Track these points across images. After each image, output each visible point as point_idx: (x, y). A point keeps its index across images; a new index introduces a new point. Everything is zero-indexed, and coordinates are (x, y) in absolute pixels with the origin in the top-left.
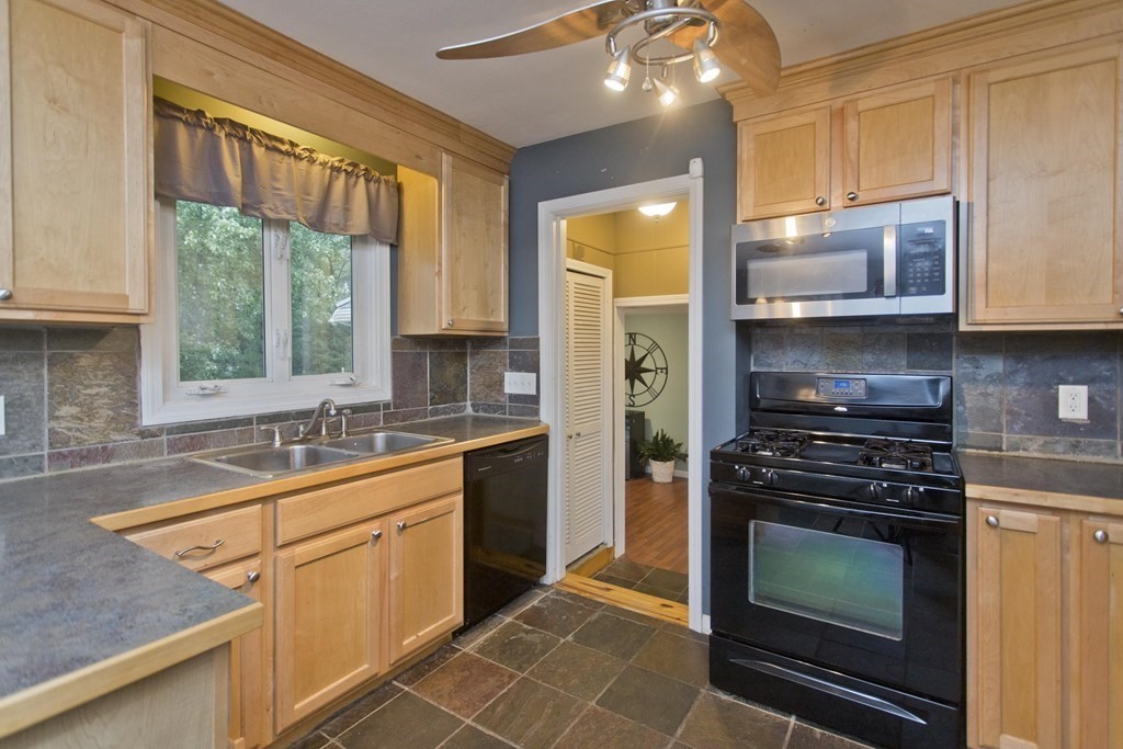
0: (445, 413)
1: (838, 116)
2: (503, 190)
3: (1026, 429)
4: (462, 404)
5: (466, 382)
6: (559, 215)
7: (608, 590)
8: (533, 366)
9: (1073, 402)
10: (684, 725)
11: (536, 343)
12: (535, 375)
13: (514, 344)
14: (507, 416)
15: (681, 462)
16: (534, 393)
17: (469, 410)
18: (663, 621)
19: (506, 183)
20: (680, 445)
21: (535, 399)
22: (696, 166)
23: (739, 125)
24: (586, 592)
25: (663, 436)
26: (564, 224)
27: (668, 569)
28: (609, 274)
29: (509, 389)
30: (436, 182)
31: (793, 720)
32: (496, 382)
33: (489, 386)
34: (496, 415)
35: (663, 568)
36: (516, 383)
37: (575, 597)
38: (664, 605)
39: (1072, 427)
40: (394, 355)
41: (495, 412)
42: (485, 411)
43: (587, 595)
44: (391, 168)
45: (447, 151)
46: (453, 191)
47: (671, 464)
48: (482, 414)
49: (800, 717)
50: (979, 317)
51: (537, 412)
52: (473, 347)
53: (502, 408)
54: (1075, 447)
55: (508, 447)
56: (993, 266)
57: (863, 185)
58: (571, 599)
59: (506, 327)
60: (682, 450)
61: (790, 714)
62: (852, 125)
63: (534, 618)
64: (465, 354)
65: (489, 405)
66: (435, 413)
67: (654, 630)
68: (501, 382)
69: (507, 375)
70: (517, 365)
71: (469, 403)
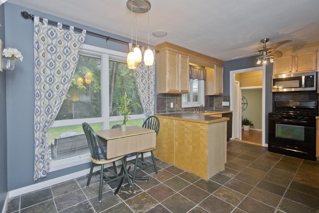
1: (293, 57)
5: (214, 104)
8: (229, 101)
11: (229, 96)
13: (224, 97)
14: (223, 110)
15: (251, 126)
16: (229, 105)
17: (214, 109)
18: (257, 145)
19: (223, 68)
20: (251, 122)
21: (229, 107)
22: (264, 65)
25: (247, 119)
26: (234, 74)
28: (239, 82)
30: (214, 69)
31: (284, 155)
33: (219, 104)
36: (225, 104)
40: (205, 99)
41: (220, 109)
42: (218, 109)
44: (204, 67)
45: (216, 65)
46: (216, 71)
47: (249, 126)
48: (217, 109)
51: (229, 109)
52: (215, 97)
53: (222, 108)
55: (227, 114)
57: (298, 69)
59: (223, 94)
62: (296, 59)
66: (210, 109)
68: (222, 104)
69: (223, 102)
70: (225, 101)
71: (214, 108)
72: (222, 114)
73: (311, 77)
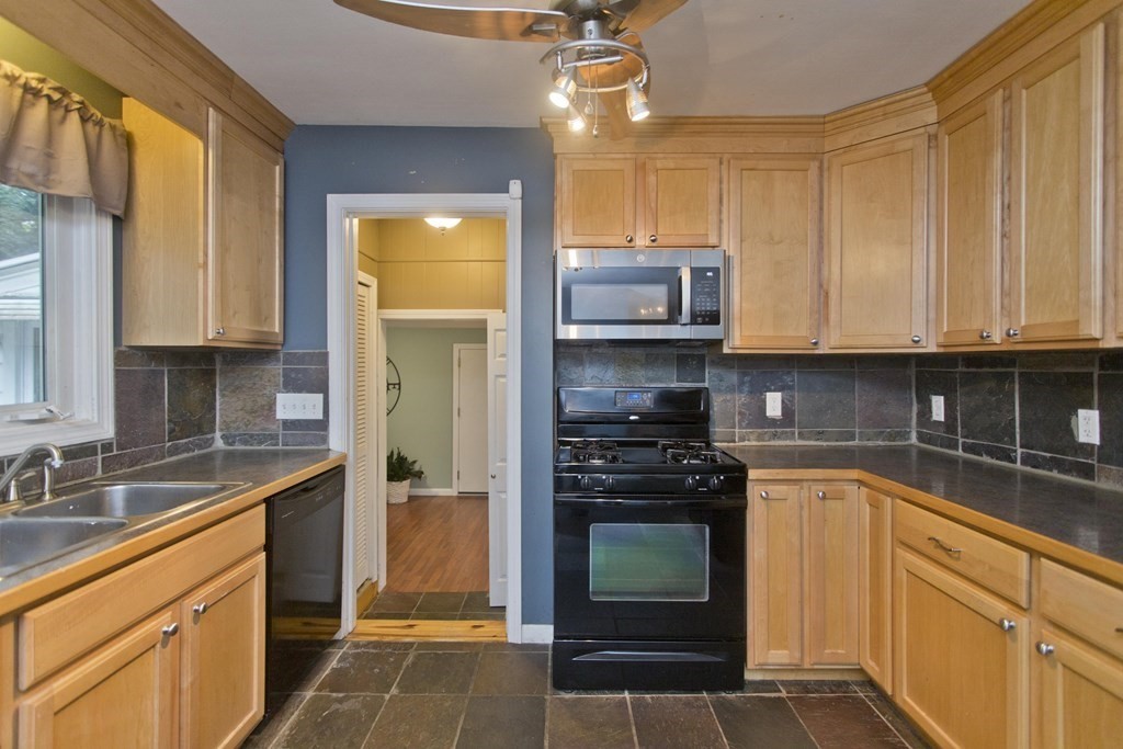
0: (188, 450)
1: (640, 168)
2: (278, 169)
3: (749, 426)
4: (209, 436)
5: (214, 409)
6: (350, 213)
7: (411, 626)
8: (322, 387)
9: (774, 404)
10: (547, 736)
11: (323, 358)
12: (321, 396)
13: (289, 359)
14: (280, 447)
15: (416, 480)
16: (320, 416)
17: (219, 444)
18: (481, 643)
19: (282, 161)
20: (415, 462)
21: (323, 425)
22: (516, 187)
23: (559, 156)
24: (388, 635)
25: (399, 453)
26: (356, 221)
27: (437, 590)
28: (373, 282)
29: (282, 413)
30: (201, 145)
31: (627, 694)
32: (263, 406)
33: (252, 412)
34: (263, 447)
35: (432, 591)
36: (292, 406)
37: (377, 645)
38: (475, 627)
39: (773, 422)
40: (118, 374)
41: (260, 443)
42: (246, 443)
43: (391, 639)
44: (115, 109)
45: (217, 108)
46: (223, 160)
47: (406, 483)
48: (239, 447)
49: (632, 689)
50: (737, 343)
51: (325, 440)
52: (225, 362)
53: (273, 438)
54: (775, 436)
55: (309, 484)
56: (744, 305)
57: (660, 231)
58: (374, 648)
59: (281, 339)
60: (417, 467)
61: (622, 690)
62: (652, 179)
63: (337, 682)
64: (213, 372)
65: (252, 436)
66: (175, 451)
67: (477, 654)
68: (271, 406)
69: (280, 397)
70: (294, 385)
71: (218, 434)
72: (268, 501)
73: (709, 274)
